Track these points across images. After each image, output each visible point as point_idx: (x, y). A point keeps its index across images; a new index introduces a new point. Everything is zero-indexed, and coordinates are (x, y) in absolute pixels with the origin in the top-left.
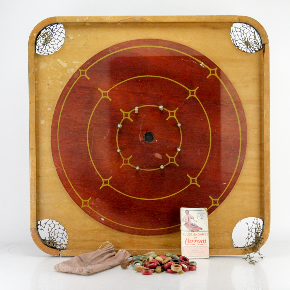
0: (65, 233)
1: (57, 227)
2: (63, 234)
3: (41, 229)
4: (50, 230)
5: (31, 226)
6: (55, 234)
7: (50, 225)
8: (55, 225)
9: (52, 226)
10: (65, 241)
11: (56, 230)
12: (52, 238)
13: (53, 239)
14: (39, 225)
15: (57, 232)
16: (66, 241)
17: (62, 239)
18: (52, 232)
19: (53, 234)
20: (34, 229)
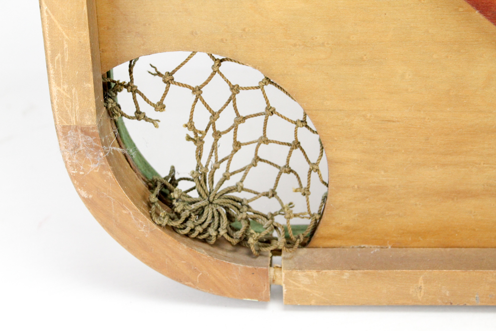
0: (309, 141)
1: (250, 102)
2: (297, 145)
3: (139, 115)
4: (201, 122)
5: (60, 110)
6: (237, 145)
7: (197, 91)
8: (235, 89)
9: (216, 94)
10: (306, 193)
11: (241, 119)
12: (218, 176)
13: (226, 178)
14: (120, 86)
15: (250, 131)
16: (318, 191)
17: (288, 180)
18: (217, 135)
19: (225, 145)
20: (85, 131)
